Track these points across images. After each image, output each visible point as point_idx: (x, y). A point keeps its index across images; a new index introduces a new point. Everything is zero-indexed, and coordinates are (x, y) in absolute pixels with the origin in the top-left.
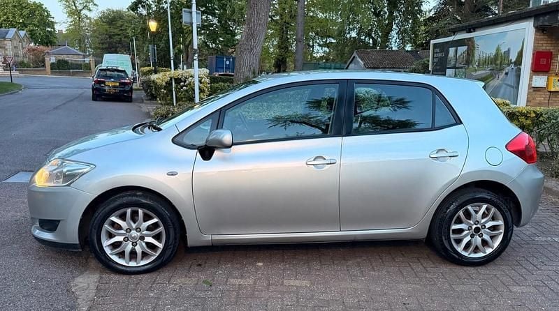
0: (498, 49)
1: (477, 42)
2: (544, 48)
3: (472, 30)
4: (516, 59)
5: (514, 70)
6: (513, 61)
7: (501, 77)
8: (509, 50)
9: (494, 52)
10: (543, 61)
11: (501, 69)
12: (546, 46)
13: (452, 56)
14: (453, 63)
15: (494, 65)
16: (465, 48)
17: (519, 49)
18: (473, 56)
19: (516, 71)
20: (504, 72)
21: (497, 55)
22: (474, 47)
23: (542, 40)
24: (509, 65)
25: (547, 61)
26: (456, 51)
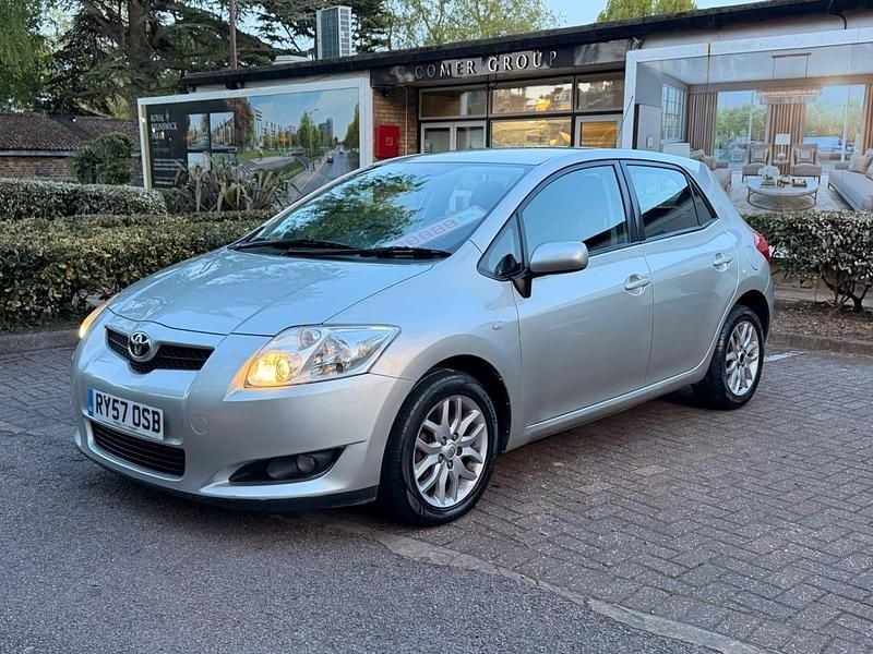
0: (305, 120)
1: (255, 107)
2: (387, 120)
3: (239, 85)
4: (347, 138)
5: (345, 156)
6: (340, 140)
7: (318, 167)
8: (329, 123)
9: (297, 125)
10: (389, 141)
11: (319, 154)
12: (389, 119)
13: (199, 128)
14: (202, 141)
15: (301, 147)
16: (229, 116)
17: (352, 121)
18: (250, 130)
19: (349, 157)
20: (324, 160)
21: (304, 130)
22: (249, 115)
23: (383, 107)
24: (332, 147)
25: (395, 142)
26: (207, 121)
